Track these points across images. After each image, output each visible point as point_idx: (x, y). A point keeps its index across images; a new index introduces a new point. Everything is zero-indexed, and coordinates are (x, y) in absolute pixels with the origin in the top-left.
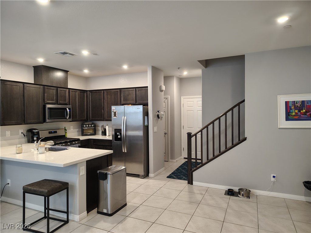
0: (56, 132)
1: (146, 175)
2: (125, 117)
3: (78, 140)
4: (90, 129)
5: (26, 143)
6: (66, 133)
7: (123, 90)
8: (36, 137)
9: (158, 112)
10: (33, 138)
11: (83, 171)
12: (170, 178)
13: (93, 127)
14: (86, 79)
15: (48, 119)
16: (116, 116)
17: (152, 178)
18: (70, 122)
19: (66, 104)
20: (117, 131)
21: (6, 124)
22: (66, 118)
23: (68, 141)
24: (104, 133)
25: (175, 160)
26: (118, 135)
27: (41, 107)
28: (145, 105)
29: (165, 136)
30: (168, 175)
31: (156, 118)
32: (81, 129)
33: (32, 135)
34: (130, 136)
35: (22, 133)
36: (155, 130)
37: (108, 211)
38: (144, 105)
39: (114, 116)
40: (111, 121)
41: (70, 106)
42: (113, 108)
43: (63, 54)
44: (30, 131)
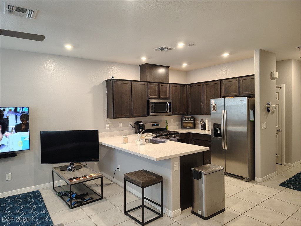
0: (158, 125)
1: (252, 178)
2: (226, 111)
3: (178, 133)
4: (190, 123)
5: (134, 134)
6: (167, 126)
7: (224, 81)
8: (142, 129)
9: (268, 104)
10: (139, 129)
11: (176, 167)
12: (285, 187)
13: (192, 121)
14: (186, 73)
15: (151, 113)
16: (215, 110)
17: (258, 183)
18: (171, 115)
19: (167, 99)
20: (217, 127)
21: (118, 117)
22: (167, 112)
23: (168, 133)
24: (203, 128)
25: (292, 164)
26: (218, 130)
27: (146, 102)
28: (251, 96)
29: (277, 134)
30: (282, 182)
31: (265, 112)
32: (181, 122)
33: (138, 127)
34: (231, 132)
35: (131, 125)
36: (264, 125)
37: (202, 213)
38: (248, 97)
39: (213, 110)
40: (210, 114)
41: (170, 101)
42: (212, 101)
43: (161, 50)
44: (137, 123)
